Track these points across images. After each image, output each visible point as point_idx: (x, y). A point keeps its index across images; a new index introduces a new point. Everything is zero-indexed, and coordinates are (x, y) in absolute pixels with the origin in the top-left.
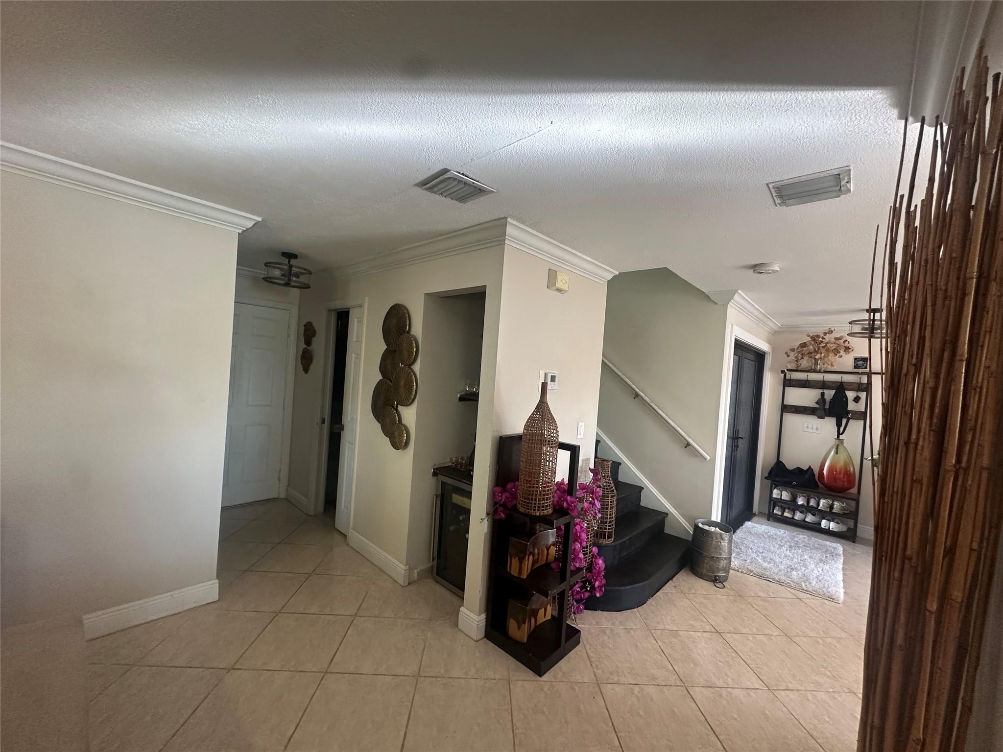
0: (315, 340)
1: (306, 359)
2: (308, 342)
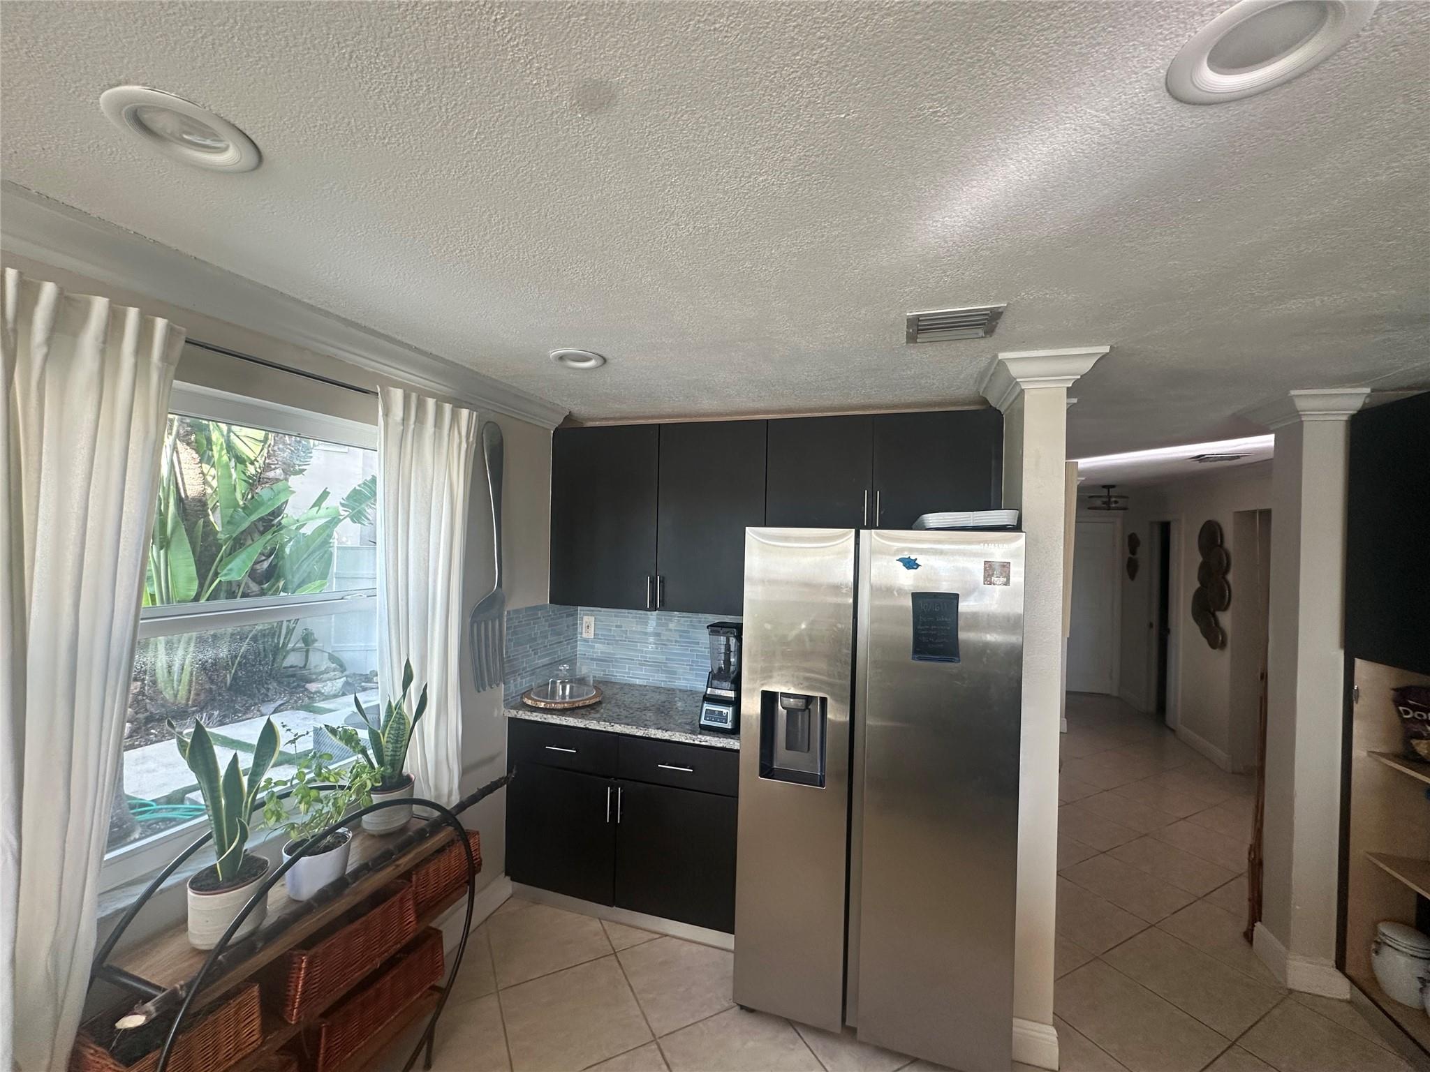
0: (1139, 550)
1: (1132, 568)
2: (1133, 551)
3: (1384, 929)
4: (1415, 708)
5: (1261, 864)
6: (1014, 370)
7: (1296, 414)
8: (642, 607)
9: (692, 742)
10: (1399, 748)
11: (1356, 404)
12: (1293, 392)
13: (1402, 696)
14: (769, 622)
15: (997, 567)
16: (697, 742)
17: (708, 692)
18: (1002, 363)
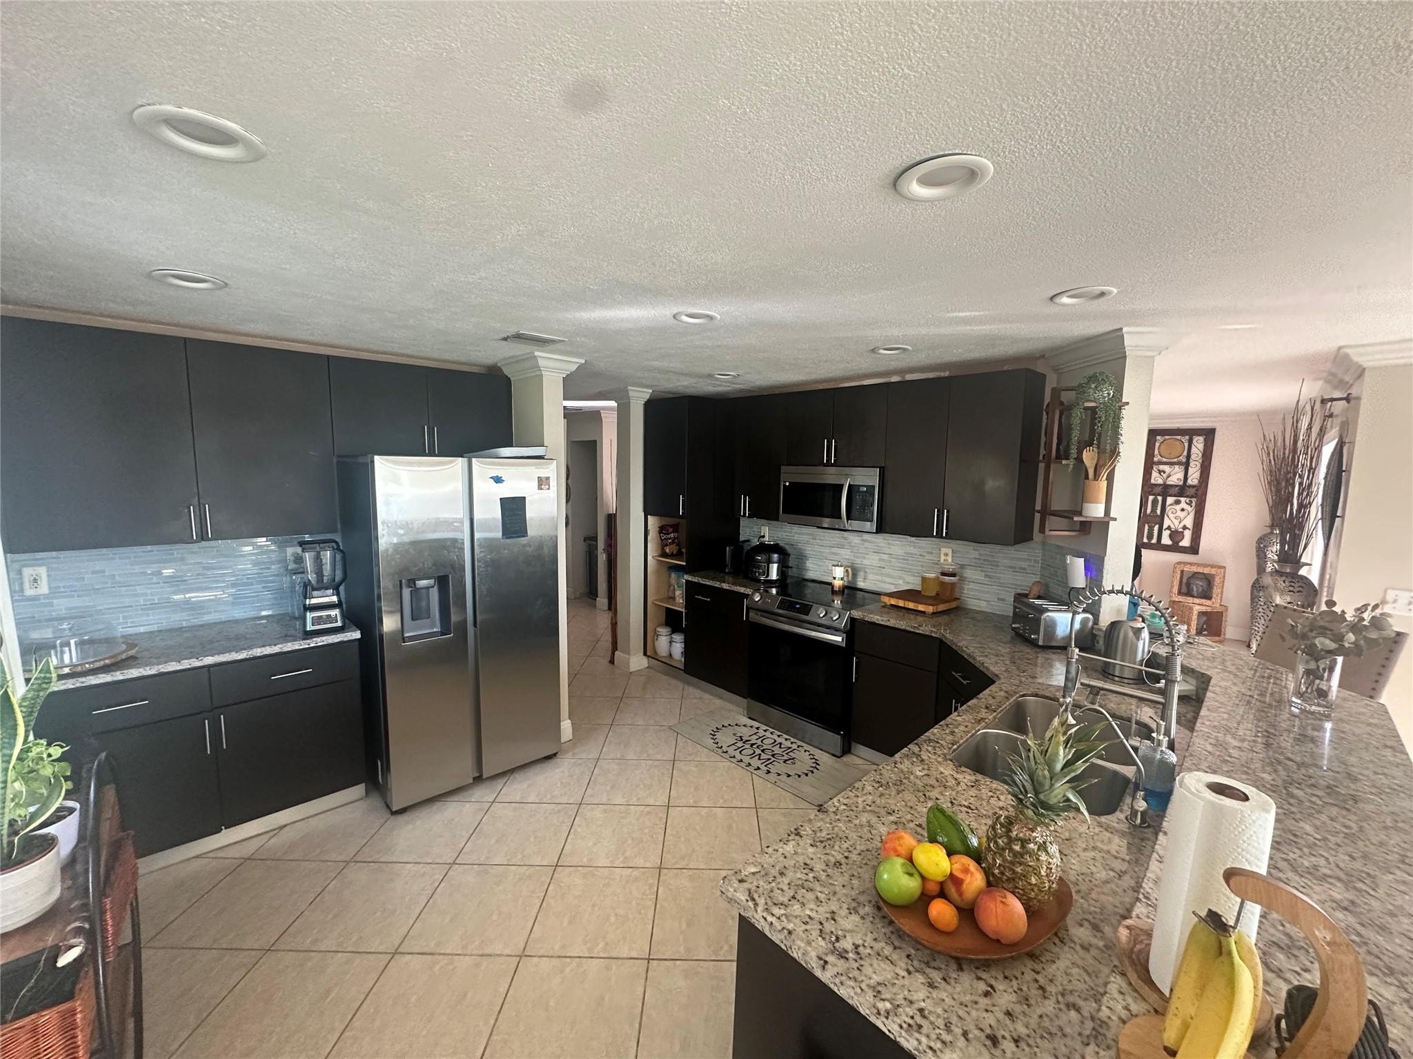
3: (658, 629)
4: (665, 534)
5: (616, 623)
6: (541, 362)
7: (629, 397)
8: (191, 541)
9: (307, 646)
10: (659, 552)
11: (647, 396)
12: (629, 388)
13: (662, 530)
14: (401, 529)
15: (544, 479)
16: (312, 645)
17: (307, 603)
18: (535, 358)
